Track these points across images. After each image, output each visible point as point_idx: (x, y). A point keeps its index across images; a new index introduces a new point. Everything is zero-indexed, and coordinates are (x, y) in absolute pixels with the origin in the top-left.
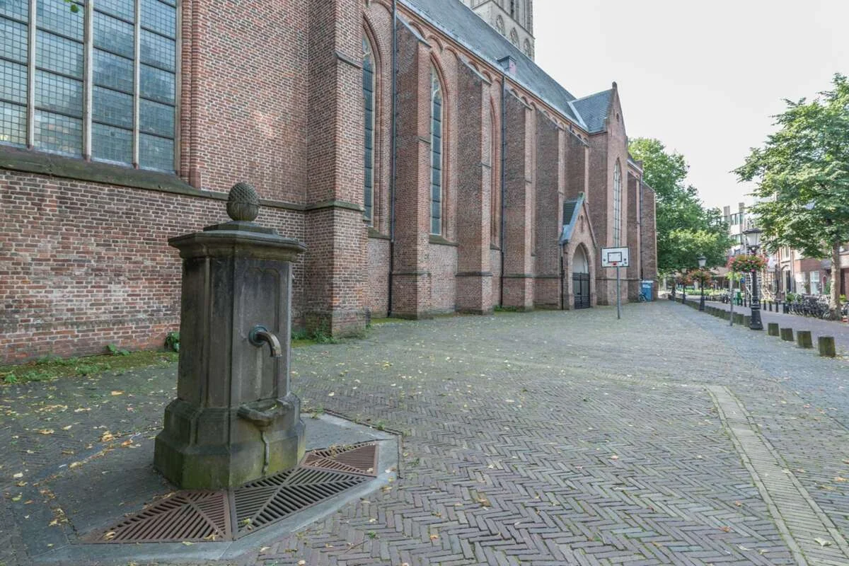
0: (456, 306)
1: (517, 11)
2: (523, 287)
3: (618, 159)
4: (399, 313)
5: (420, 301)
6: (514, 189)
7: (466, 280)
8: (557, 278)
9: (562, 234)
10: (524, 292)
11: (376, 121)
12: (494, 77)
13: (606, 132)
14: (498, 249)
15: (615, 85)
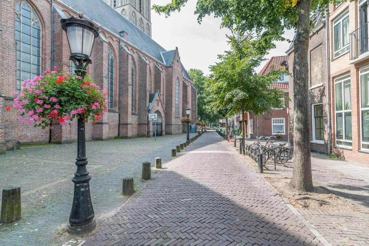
0: (92, 137)
1: (143, 11)
2: (127, 129)
3: (178, 77)
4: (54, 141)
5: (64, 135)
6: (124, 87)
7: (96, 126)
8: (146, 124)
9: (149, 107)
10: (127, 131)
11: (42, 53)
12: (115, 39)
13: (172, 67)
14: (117, 113)
15: (177, 48)
